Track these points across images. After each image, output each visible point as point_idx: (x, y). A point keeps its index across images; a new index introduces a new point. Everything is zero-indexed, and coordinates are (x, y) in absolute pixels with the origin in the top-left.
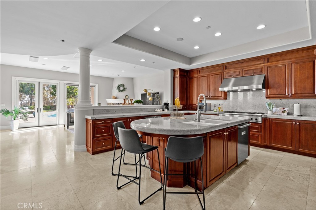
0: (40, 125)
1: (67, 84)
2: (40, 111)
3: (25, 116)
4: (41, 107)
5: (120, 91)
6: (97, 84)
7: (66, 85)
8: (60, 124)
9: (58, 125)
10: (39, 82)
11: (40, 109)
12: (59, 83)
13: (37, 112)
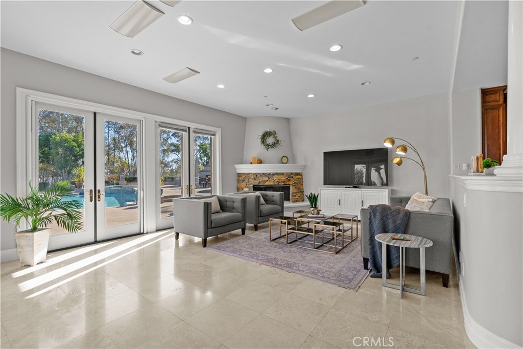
0: (98, 239)
1: (161, 124)
2: (99, 197)
3: (70, 216)
4: (101, 186)
5: (268, 146)
6: (220, 130)
7: (160, 126)
8: (149, 231)
9: (143, 233)
10: (95, 114)
11: (99, 191)
12: (144, 119)
13: (91, 200)
